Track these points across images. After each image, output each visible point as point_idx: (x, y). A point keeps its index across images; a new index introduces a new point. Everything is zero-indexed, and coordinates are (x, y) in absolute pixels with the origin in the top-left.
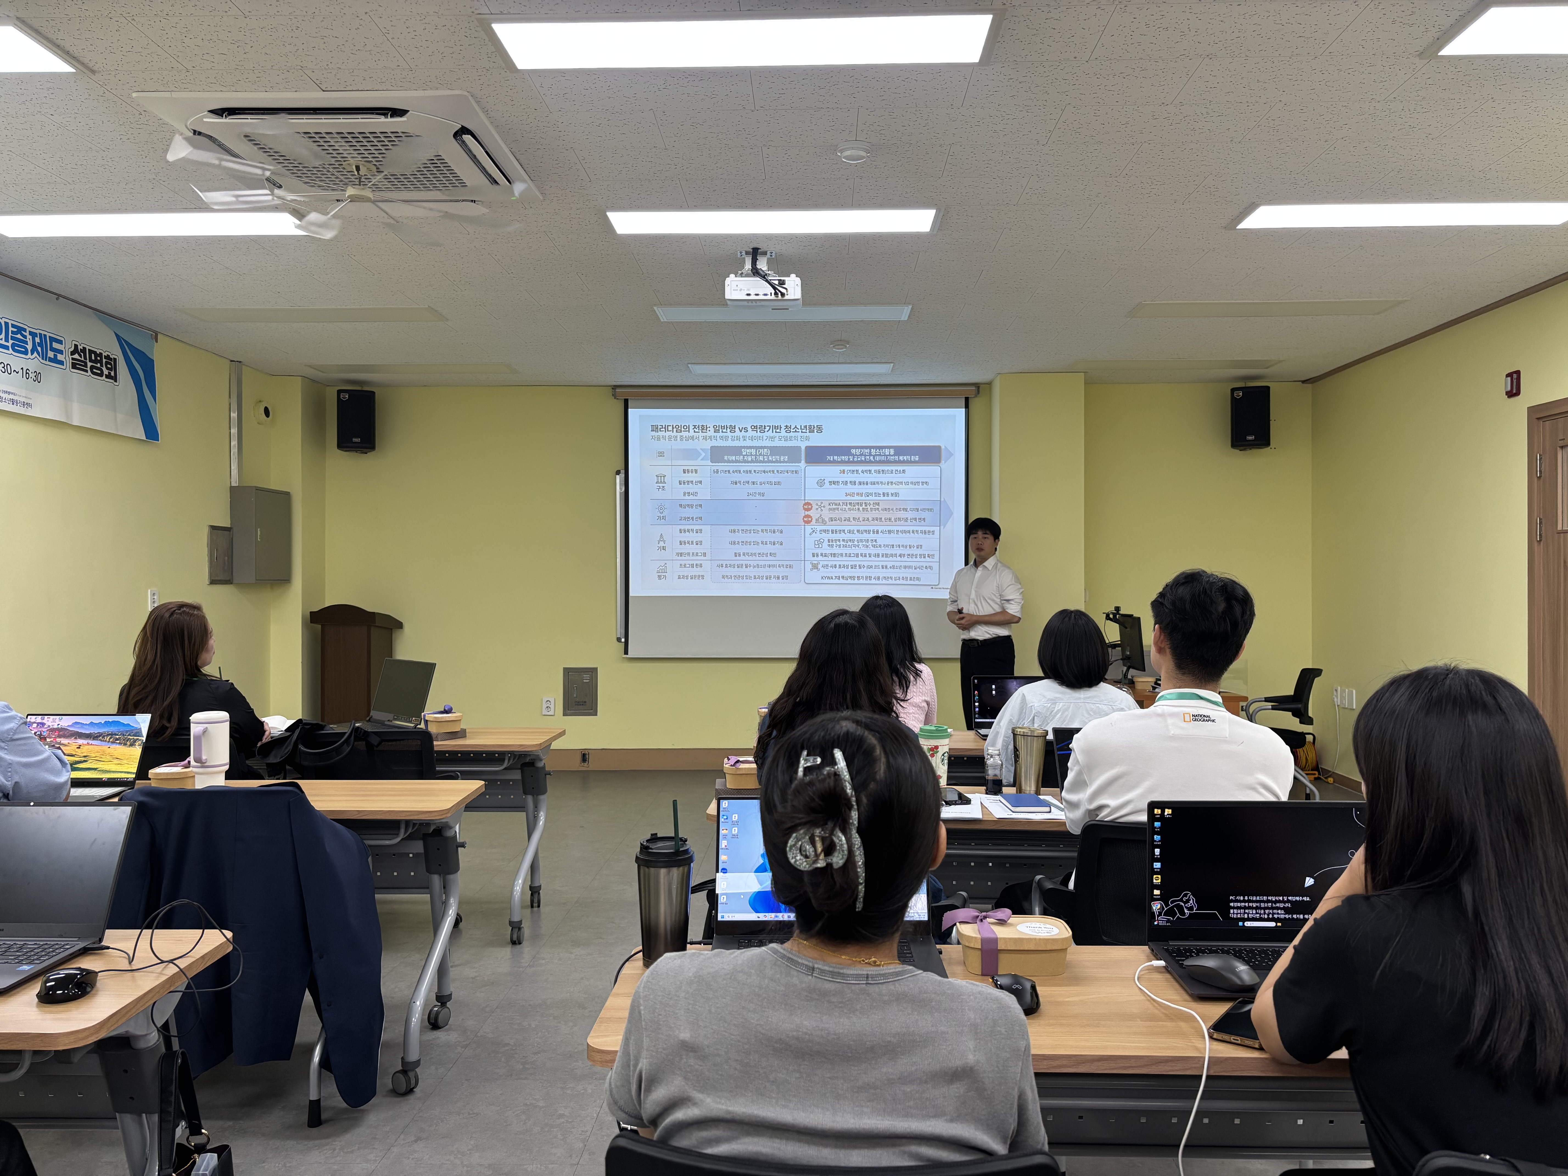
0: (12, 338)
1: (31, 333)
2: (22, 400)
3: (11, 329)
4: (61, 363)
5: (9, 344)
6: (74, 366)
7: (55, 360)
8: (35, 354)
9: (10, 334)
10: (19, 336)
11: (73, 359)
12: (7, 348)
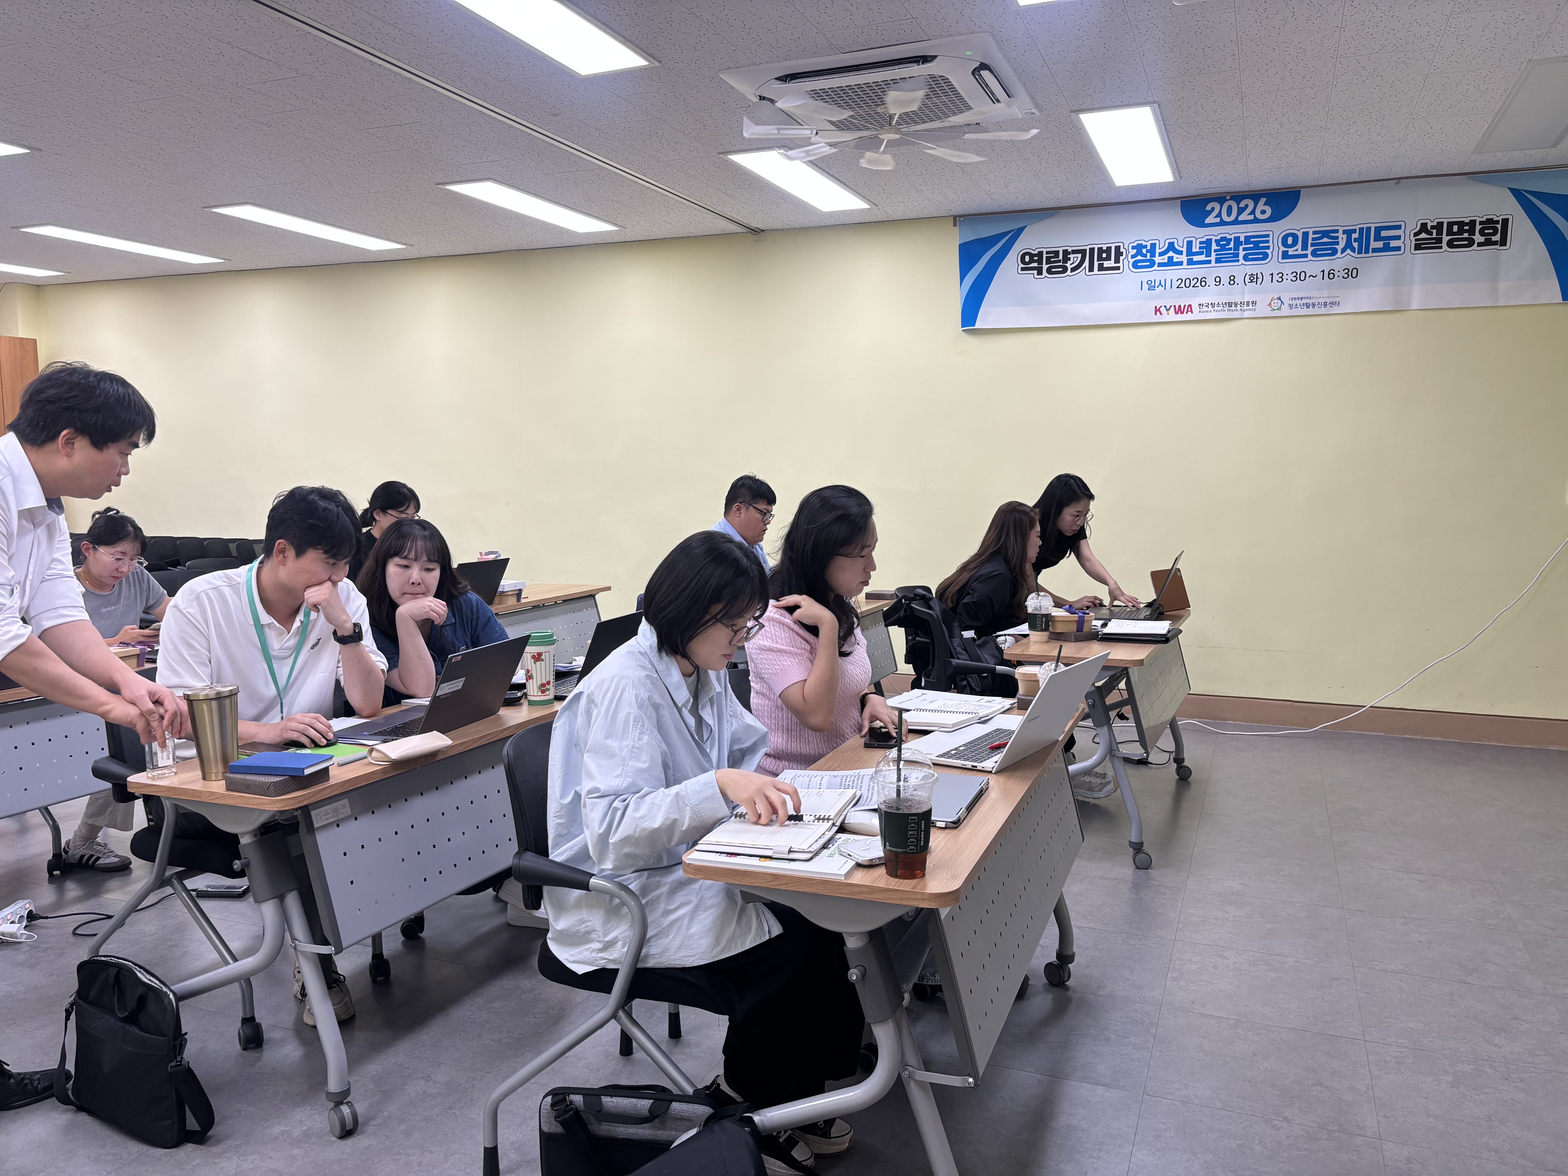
0: (1312, 245)
1: (1344, 232)
2: (1322, 301)
3: (1311, 236)
4: (1398, 249)
5: (1309, 252)
6: (1418, 247)
7: (1387, 248)
8: (1348, 251)
9: (1310, 241)
10: (1325, 240)
11: (1416, 240)
12: (1306, 256)
